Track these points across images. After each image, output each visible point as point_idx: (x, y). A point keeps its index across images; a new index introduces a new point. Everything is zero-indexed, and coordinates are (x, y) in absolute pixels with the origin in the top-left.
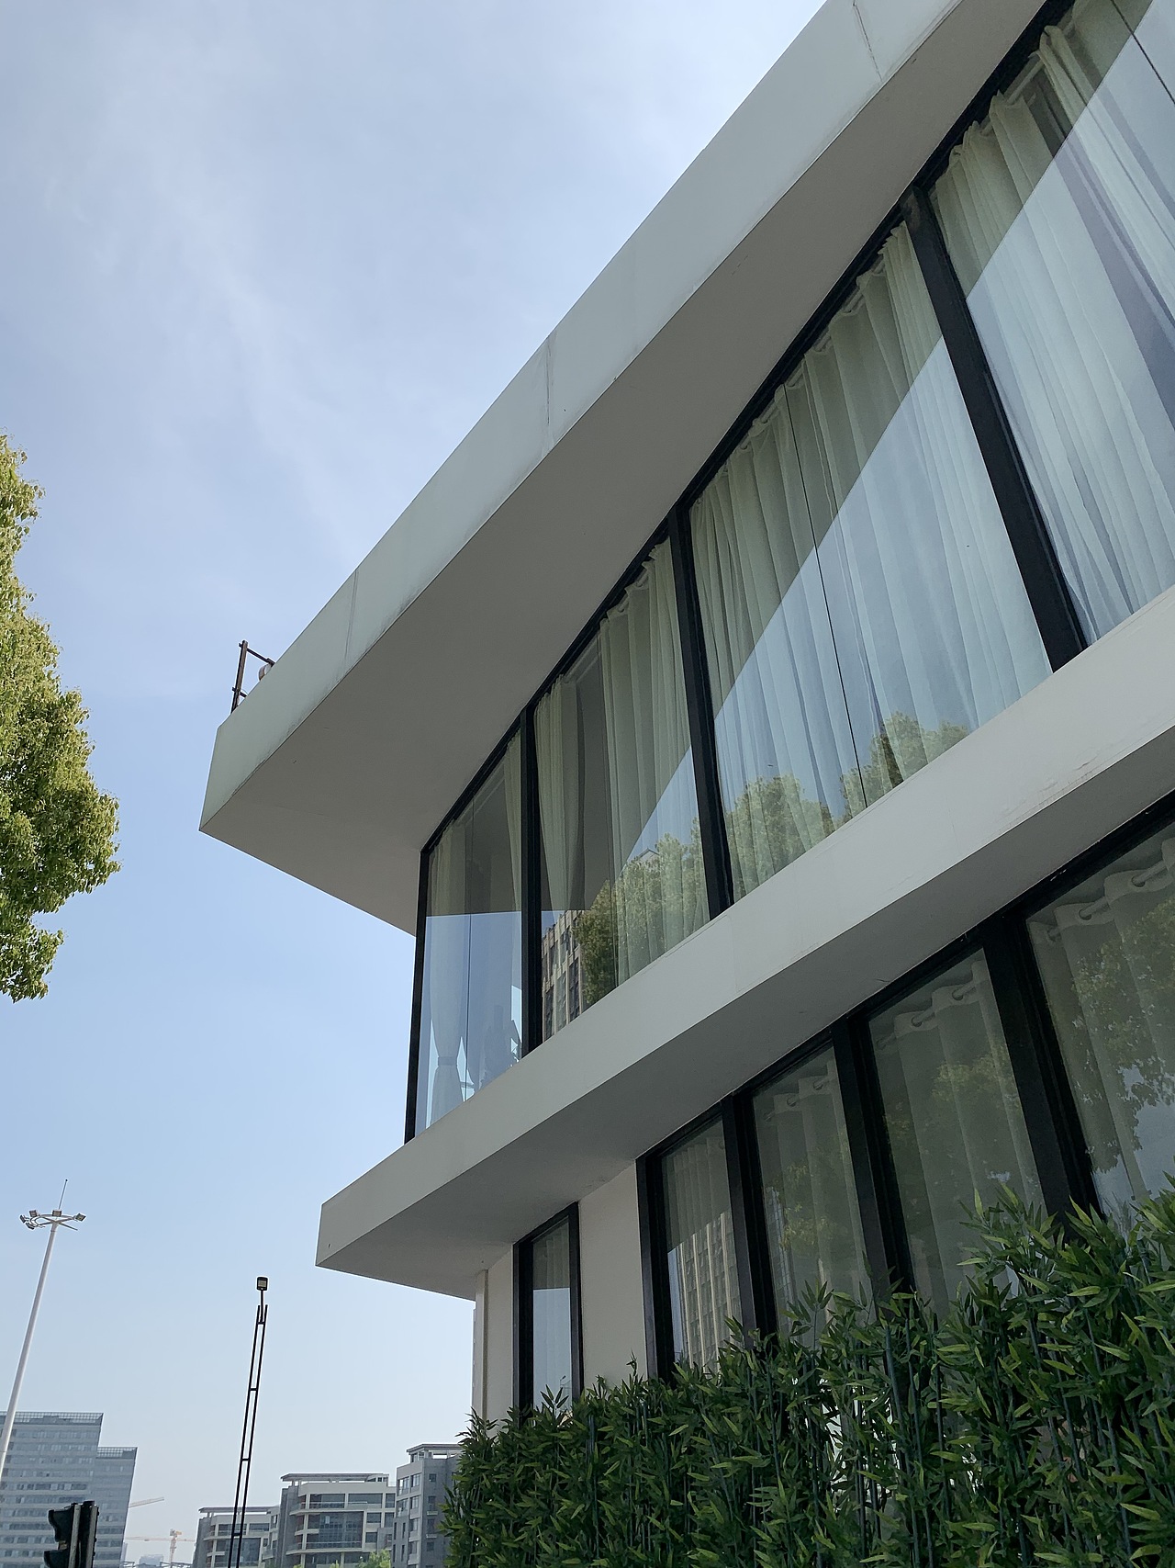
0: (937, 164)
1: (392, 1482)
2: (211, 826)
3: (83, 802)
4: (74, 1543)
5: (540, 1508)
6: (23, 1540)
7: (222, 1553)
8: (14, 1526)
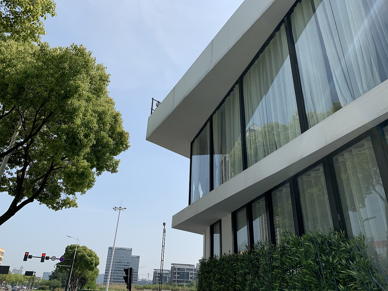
0: (291, 10)
1: (195, 266)
2: (148, 139)
3: (123, 134)
4: (129, 275)
5: (213, 276)
6: (117, 273)
7: (159, 279)
8: (115, 270)
